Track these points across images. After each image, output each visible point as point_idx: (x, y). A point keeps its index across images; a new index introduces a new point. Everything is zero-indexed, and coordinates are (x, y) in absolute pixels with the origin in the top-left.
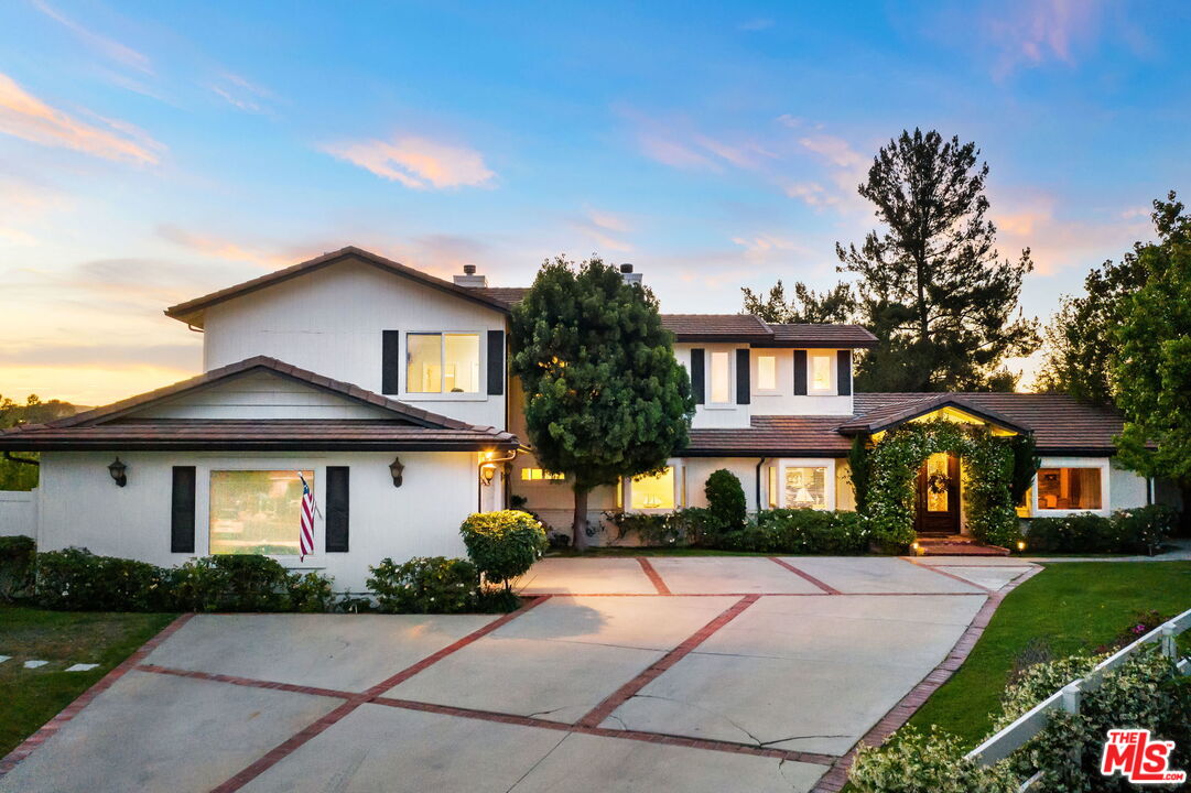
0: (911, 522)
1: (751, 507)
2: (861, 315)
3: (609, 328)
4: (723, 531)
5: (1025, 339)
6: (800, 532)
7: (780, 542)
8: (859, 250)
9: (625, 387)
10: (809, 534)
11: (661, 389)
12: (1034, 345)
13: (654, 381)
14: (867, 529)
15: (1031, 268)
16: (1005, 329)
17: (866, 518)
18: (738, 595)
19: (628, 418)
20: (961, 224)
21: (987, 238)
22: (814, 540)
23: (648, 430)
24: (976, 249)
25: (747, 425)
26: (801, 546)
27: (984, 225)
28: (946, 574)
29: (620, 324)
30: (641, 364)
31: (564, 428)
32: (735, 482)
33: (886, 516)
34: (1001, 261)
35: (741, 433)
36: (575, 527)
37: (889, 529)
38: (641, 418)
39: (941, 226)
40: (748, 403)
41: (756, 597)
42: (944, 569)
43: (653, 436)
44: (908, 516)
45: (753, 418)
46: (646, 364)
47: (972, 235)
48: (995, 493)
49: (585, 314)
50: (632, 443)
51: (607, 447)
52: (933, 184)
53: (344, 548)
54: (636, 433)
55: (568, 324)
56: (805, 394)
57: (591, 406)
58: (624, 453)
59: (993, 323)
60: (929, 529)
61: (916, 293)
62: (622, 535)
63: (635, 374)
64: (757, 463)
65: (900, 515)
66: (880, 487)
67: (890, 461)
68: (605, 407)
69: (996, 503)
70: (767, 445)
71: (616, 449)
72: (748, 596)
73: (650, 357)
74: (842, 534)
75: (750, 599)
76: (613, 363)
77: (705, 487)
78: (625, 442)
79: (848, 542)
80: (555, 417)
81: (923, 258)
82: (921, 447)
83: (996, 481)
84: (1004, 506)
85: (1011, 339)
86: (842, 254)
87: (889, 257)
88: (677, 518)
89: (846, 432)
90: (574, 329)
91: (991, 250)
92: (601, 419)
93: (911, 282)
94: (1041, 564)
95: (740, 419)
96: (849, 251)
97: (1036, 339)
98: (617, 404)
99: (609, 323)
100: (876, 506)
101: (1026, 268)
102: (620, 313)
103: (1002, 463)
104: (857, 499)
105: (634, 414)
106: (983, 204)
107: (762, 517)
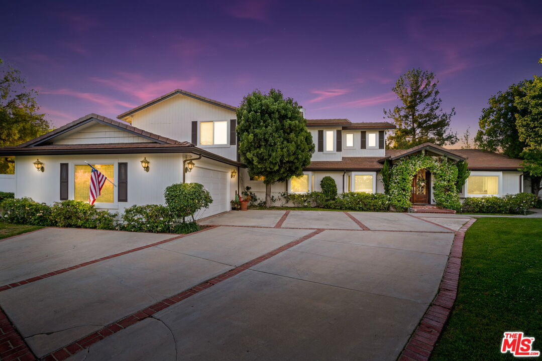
0: (409, 198)
1: (340, 191)
2: (392, 133)
3: (273, 113)
4: (327, 200)
5: (452, 139)
6: (359, 202)
7: (351, 206)
8: (392, 111)
9: (279, 137)
10: (363, 202)
11: (295, 138)
12: (456, 141)
13: (292, 135)
14: (389, 201)
15: (455, 114)
16: (444, 136)
17: (389, 196)
18: (314, 229)
19: (279, 150)
20: (429, 100)
21: (438, 104)
22: (365, 205)
23: (289, 155)
24: (434, 108)
25: (340, 160)
26: (359, 208)
27: (438, 99)
28: (426, 221)
29: (278, 110)
30: (287, 127)
31: (253, 155)
32: (333, 181)
33: (398, 195)
34: (444, 112)
35: (337, 163)
36: (266, 198)
37: (399, 201)
38: (285, 150)
39: (422, 101)
40: (341, 151)
41: (323, 230)
42: (425, 219)
43: (292, 158)
44: (408, 196)
45: (343, 158)
46: (289, 128)
47: (433, 103)
48: (449, 186)
49: (263, 108)
50: (281, 161)
51: (271, 163)
52: (419, 87)
53: (126, 200)
54: (283, 156)
55: (256, 112)
56: (365, 148)
57: (264, 145)
58: (279, 165)
59: (440, 134)
60: (417, 202)
61: (412, 125)
62: (287, 202)
63: (284, 132)
64: (343, 174)
65: (404, 195)
66: (395, 183)
67: (400, 172)
68: (271, 146)
69: (449, 190)
70: (348, 168)
71: (276, 163)
72: (319, 229)
73: (290, 125)
74: (377, 203)
75: (319, 231)
76: (274, 127)
77: (320, 183)
78: (278, 160)
79: (380, 207)
80: (249, 150)
81: (414, 113)
82: (414, 166)
83: (449, 181)
84: (452, 192)
85: (447, 139)
86: (385, 112)
87: (403, 113)
88: (308, 196)
89: (381, 162)
90: (259, 114)
91: (439, 109)
92: (269, 151)
93: (410, 121)
94: (475, 218)
95: (338, 158)
96: (388, 111)
97: (457, 139)
98: (275, 144)
99: (273, 110)
100: (394, 191)
101: (453, 114)
102: (278, 107)
103: (452, 173)
104: (385, 188)
105: (282, 149)
106: (437, 93)
107: (344, 196)
